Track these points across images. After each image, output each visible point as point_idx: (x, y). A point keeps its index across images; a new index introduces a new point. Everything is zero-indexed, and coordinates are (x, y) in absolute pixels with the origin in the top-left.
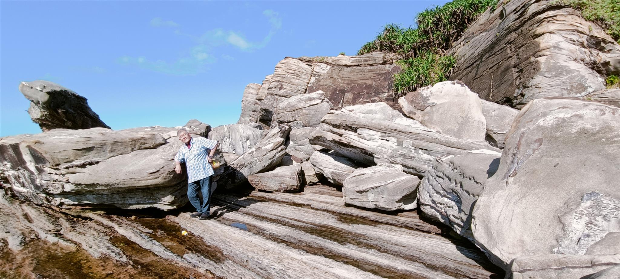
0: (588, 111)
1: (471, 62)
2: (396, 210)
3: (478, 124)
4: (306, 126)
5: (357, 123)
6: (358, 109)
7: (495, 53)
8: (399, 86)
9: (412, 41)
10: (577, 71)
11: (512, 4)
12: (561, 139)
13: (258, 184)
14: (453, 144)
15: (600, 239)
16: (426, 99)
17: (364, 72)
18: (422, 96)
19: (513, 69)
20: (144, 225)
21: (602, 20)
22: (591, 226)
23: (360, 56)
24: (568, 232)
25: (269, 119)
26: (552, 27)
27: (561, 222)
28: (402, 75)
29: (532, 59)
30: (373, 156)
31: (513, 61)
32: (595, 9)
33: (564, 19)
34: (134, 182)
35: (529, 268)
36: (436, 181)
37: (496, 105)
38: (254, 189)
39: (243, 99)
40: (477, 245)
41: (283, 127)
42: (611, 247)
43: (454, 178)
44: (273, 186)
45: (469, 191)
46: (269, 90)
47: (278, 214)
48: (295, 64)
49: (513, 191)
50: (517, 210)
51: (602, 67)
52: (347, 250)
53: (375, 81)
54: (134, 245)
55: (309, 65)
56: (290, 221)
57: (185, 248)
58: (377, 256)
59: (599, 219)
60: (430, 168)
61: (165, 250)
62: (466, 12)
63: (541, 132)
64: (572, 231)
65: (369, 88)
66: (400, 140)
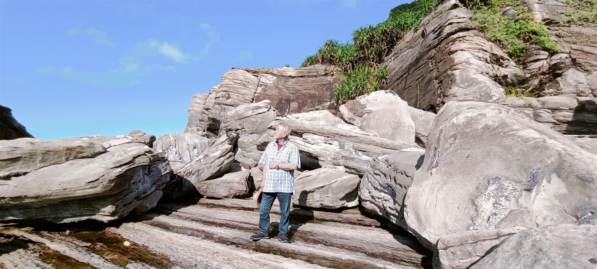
0: (489, 110)
1: (400, 74)
2: (340, 208)
3: (408, 128)
4: (253, 134)
5: (302, 129)
6: (303, 117)
7: (420, 67)
8: (340, 96)
9: (349, 55)
10: (484, 83)
11: (430, 25)
12: (471, 134)
13: (207, 191)
14: (388, 145)
15: (504, 217)
16: (363, 107)
17: (308, 83)
18: (360, 104)
19: (435, 80)
20: (80, 239)
21: (500, 41)
22: (497, 206)
23: (304, 68)
24: (480, 213)
25: (216, 128)
26: (463, 45)
27: (474, 204)
28: (342, 85)
29: (449, 72)
30: (318, 159)
31: (434, 74)
32: (494, 32)
33: (472, 39)
34: (69, 192)
35: (451, 245)
36: (374, 178)
37: (423, 112)
38: (202, 196)
39: (190, 109)
40: (409, 231)
41: (231, 134)
42: (513, 222)
43: (389, 174)
44: (222, 192)
45: (402, 184)
46: (217, 99)
47: (227, 219)
48: (241, 74)
49: (436, 180)
50: (440, 196)
51: (502, 79)
52: (295, 246)
53: (318, 91)
54: (69, 260)
55: (255, 76)
56: (239, 224)
57: (128, 259)
58: (323, 250)
59: (502, 199)
60: (369, 167)
61: (105, 262)
62: (394, 31)
63: (455, 129)
64: (483, 211)
65: (312, 97)
66: (342, 143)
